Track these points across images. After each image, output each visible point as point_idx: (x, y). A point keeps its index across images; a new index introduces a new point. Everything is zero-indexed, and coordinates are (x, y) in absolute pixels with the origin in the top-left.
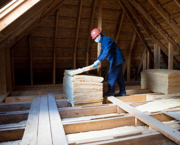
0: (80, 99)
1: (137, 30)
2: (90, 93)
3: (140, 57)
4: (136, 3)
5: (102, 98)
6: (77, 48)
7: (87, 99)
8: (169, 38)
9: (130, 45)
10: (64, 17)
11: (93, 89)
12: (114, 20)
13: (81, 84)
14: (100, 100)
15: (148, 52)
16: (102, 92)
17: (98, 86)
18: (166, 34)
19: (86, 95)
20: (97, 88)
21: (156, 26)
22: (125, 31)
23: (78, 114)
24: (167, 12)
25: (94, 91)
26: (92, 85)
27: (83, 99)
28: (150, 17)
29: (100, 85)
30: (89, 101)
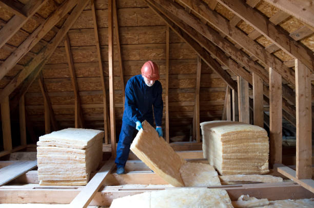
0: (49, 173)
2: (64, 165)
3: (221, 99)
5: (85, 174)
7: (59, 175)
9: (195, 80)
11: (69, 159)
12: (158, 41)
13: (48, 151)
14: (81, 177)
15: (233, 91)
17: (76, 154)
18: (243, 57)
19: (58, 168)
20: (76, 157)
22: (181, 57)
23: (22, 198)
24: (221, 15)
25: (71, 161)
26: (67, 152)
27: (53, 174)
29: (80, 153)
30: (64, 178)
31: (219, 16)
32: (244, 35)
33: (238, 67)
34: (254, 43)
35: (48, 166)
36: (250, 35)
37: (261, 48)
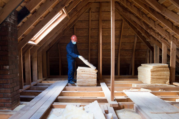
1: (137, 34)
2: (88, 79)
3: (144, 55)
4: (130, 15)
5: (96, 83)
6: (91, 50)
7: (86, 83)
8: (162, 39)
9: (133, 45)
10: (80, 29)
12: (117, 27)
13: (82, 74)
14: (94, 84)
15: (151, 51)
16: (96, 80)
18: (159, 36)
19: (85, 81)
21: (149, 30)
22: (127, 35)
25: (91, 78)
26: (89, 74)
27: (83, 83)
28: (142, 23)
29: (95, 75)
30: (87, 85)
31: (151, 20)
32: (161, 28)
33: (155, 40)
34: (165, 31)
35: (81, 80)
36: (163, 28)
37: (168, 33)
